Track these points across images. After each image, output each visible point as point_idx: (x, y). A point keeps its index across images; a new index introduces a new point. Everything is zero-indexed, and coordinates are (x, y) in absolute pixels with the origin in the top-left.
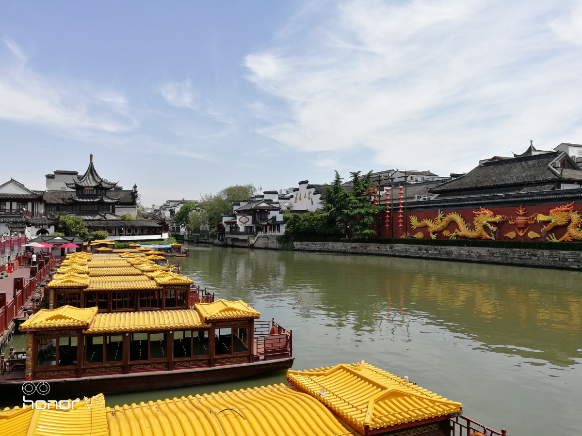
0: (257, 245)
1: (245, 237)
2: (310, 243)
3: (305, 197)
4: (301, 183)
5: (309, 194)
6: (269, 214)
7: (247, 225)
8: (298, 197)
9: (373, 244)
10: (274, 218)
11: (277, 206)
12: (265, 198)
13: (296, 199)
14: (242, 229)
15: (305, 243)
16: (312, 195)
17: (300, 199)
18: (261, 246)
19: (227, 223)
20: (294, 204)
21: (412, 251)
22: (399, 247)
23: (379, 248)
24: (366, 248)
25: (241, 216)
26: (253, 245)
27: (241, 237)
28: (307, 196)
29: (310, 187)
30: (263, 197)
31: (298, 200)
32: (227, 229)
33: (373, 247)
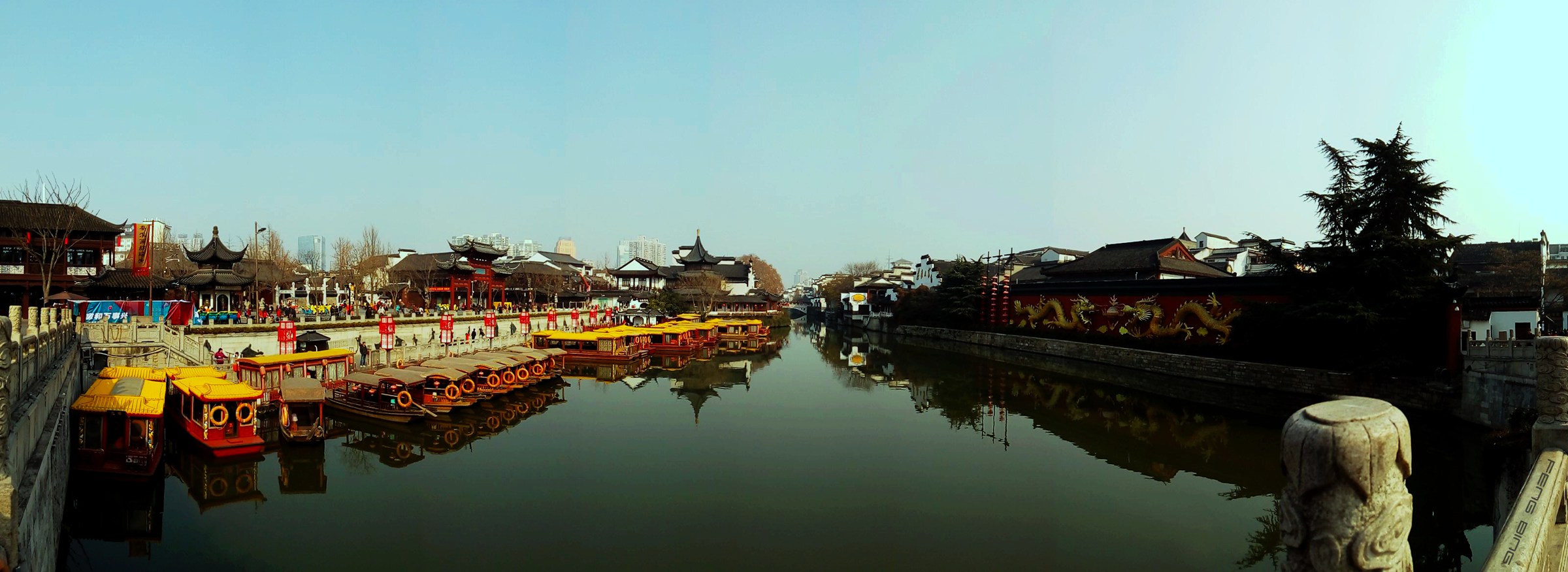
0: (869, 327)
1: (860, 317)
3: (925, 276)
4: (923, 258)
5: (929, 270)
7: (861, 304)
8: (920, 274)
11: (899, 283)
13: (918, 276)
14: (856, 308)
16: (931, 271)
17: (922, 276)
18: (874, 328)
19: (844, 300)
20: (916, 283)
25: (854, 293)
27: (854, 317)
28: (928, 272)
29: (930, 262)
31: (920, 277)
32: (846, 308)
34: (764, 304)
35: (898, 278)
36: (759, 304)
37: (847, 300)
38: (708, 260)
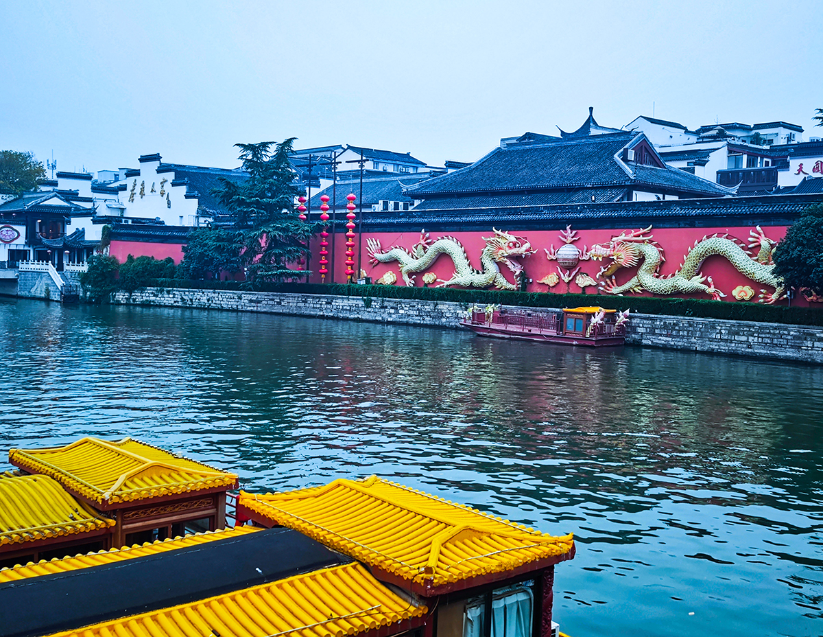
1: (9, 274)
3: (153, 191)
4: (143, 159)
5: (162, 183)
6: (69, 222)
7: (13, 247)
8: (138, 190)
9: (294, 294)
10: (80, 233)
11: (88, 205)
12: (60, 188)
13: (133, 195)
15: (150, 290)
16: (168, 187)
17: (142, 194)
20: (127, 204)
22: (341, 302)
23: (305, 302)
24: (279, 303)
28: (158, 188)
29: (163, 169)
30: (55, 184)
31: (137, 197)
33: (292, 301)
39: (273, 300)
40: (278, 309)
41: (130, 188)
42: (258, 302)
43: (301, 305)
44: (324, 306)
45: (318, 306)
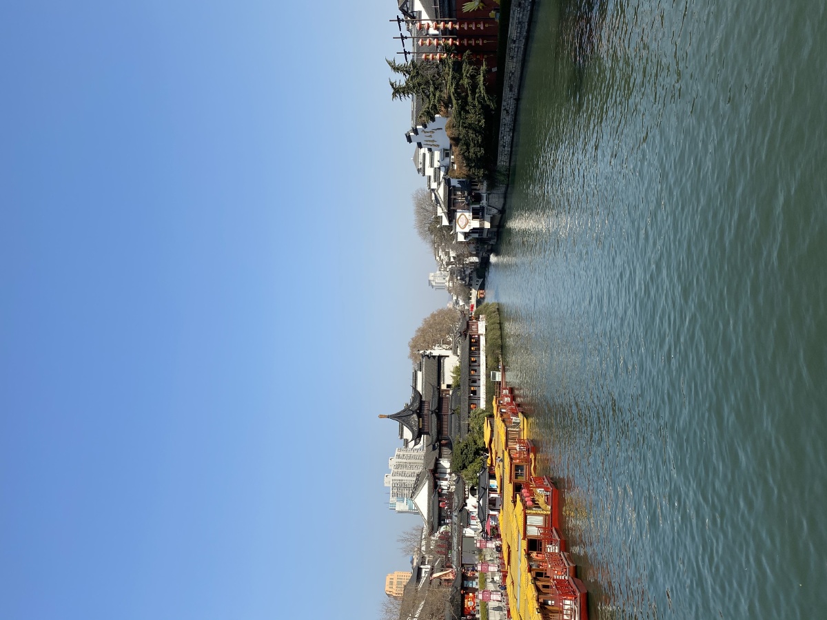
0: (500, 207)
1: (488, 218)
2: (501, 143)
3: (430, 136)
4: (409, 139)
5: (425, 132)
7: (471, 218)
8: (431, 143)
9: (506, 65)
14: (476, 224)
15: (500, 149)
16: (426, 130)
17: (433, 141)
18: (502, 201)
19: (465, 238)
20: (441, 147)
21: (521, 15)
22: (513, 32)
23: (513, 57)
24: (513, 74)
25: (457, 225)
26: (499, 211)
27: (487, 225)
28: (429, 134)
29: (415, 131)
31: (435, 143)
32: (476, 236)
33: (512, 66)
34: (471, 338)
35: (437, 171)
36: (471, 345)
37: (466, 235)
38: (417, 405)
39: (510, 78)
40: (518, 74)
41: (430, 147)
42: (511, 87)
43: (515, 60)
44: (517, 45)
45: (516, 49)
